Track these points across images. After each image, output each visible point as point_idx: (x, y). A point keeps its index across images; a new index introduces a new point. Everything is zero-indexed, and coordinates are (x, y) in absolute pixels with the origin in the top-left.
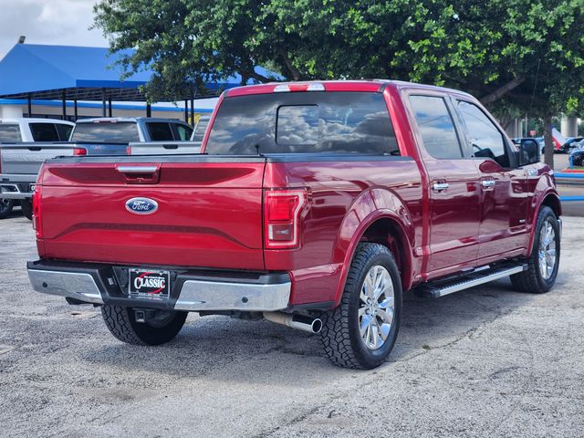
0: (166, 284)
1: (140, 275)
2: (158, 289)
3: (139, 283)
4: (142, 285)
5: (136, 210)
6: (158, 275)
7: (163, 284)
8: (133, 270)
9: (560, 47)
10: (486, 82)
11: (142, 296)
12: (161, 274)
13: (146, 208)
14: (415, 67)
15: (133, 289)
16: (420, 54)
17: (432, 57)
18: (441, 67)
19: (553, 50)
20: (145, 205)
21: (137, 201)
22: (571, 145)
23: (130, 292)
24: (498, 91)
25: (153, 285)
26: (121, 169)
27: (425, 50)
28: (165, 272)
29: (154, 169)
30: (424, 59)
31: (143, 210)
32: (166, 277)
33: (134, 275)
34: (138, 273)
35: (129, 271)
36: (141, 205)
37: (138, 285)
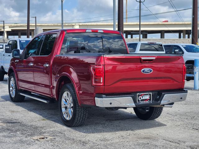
0: (150, 97)
1: (141, 95)
2: (147, 99)
3: (140, 98)
4: (141, 99)
5: (146, 72)
6: (147, 94)
7: (149, 97)
8: (139, 94)
11: (142, 103)
13: (149, 71)
21: (146, 69)
23: (137, 102)
25: (145, 98)
26: (143, 58)
28: (150, 93)
29: (154, 58)
31: (148, 72)
32: (150, 95)
33: (139, 96)
34: (140, 95)
35: (137, 94)
36: (148, 70)
37: (140, 99)
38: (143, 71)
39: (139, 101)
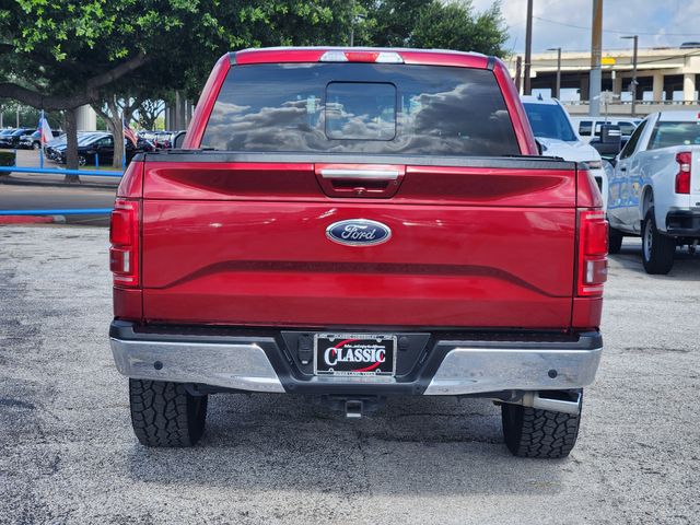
0: (388, 355)
1: (338, 343)
2: (370, 364)
3: (333, 356)
4: (339, 359)
5: (350, 239)
6: (373, 342)
7: (382, 355)
8: (324, 336)
9: (214, 21)
10: (112, 59)
11: (340, 378)
12: (379, 340)
13: (369, 236)
14: (25, 33)
15: (322, 366)
16: (34, 16)
17: (49, 21)
18: (62, 36)
19: (206, 24)
20: (365, 231)
21: (353, 225)
22: (21, 138)
23: (315, 371)
24: (115, 71)
25: (361, 359)
27: (40, 12)
28: (388, 337)
30: (39, 23)
31: (363, 239)
32: (388, 344)
33: (324, 344)
34: (332, 340)
35: (316, 337)
36: (359, 231)
37: (332, 360)
38: (337, 233)
39: (327, 367)
